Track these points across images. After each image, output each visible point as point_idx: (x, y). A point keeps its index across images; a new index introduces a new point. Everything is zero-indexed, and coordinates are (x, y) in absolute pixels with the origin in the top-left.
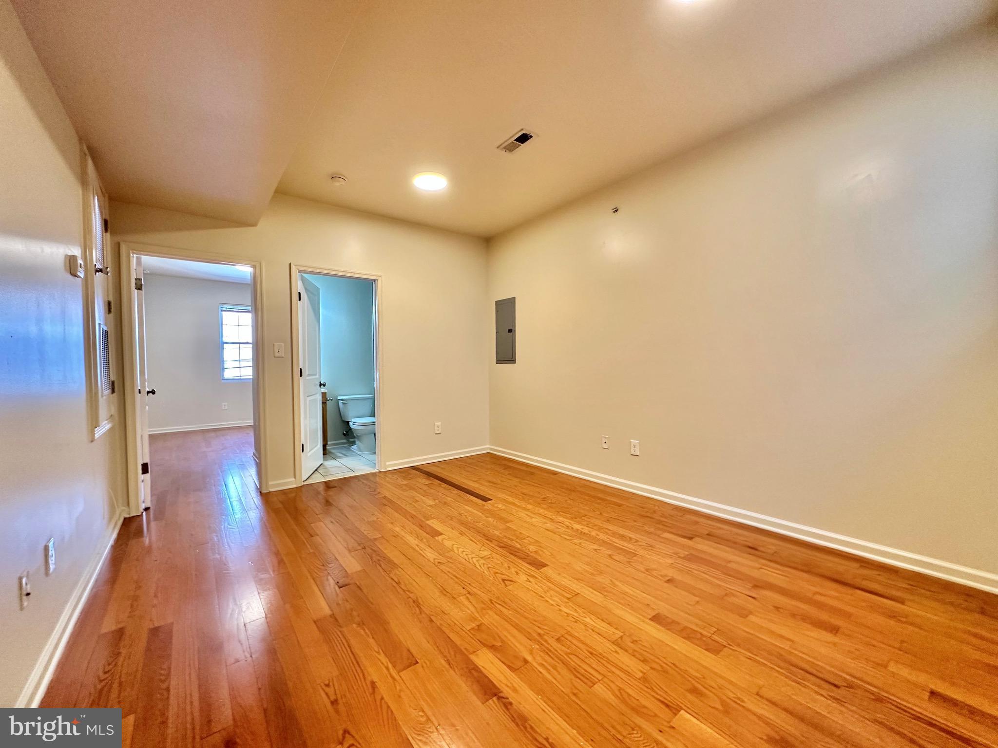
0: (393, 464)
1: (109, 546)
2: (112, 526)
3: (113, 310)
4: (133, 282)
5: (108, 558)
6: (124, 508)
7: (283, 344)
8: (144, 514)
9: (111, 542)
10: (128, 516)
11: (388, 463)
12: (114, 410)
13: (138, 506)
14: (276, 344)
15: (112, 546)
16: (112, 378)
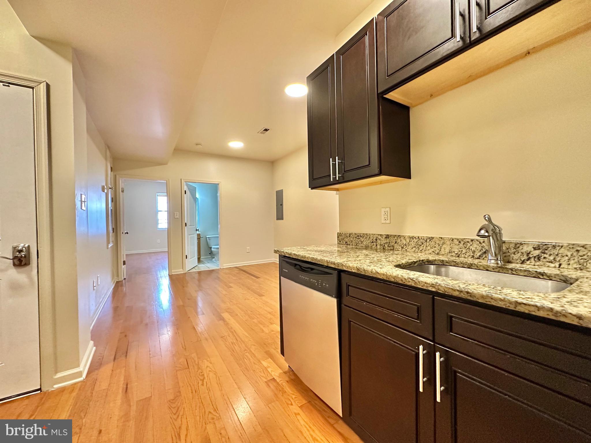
0: (226, 266)
1: (112, 288)
2: (113, 282)
3: (114, 201)
4: (121, 189)
5: (112, 292)
6: (116, 278)
7: (178, 213)
8: (124, 280)
9: (113, 287)
10: (118, 281)
11: (224, 265)
12: (113, 239)
13: (121, 278)
14: (175, 213)
15: (113, 288)
16: (113, 227)
